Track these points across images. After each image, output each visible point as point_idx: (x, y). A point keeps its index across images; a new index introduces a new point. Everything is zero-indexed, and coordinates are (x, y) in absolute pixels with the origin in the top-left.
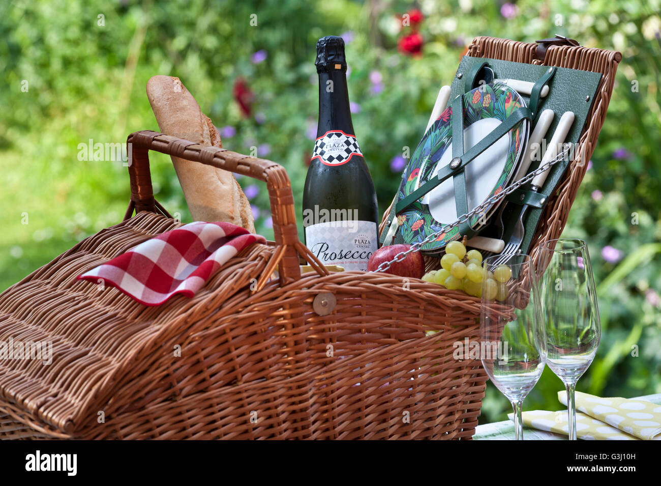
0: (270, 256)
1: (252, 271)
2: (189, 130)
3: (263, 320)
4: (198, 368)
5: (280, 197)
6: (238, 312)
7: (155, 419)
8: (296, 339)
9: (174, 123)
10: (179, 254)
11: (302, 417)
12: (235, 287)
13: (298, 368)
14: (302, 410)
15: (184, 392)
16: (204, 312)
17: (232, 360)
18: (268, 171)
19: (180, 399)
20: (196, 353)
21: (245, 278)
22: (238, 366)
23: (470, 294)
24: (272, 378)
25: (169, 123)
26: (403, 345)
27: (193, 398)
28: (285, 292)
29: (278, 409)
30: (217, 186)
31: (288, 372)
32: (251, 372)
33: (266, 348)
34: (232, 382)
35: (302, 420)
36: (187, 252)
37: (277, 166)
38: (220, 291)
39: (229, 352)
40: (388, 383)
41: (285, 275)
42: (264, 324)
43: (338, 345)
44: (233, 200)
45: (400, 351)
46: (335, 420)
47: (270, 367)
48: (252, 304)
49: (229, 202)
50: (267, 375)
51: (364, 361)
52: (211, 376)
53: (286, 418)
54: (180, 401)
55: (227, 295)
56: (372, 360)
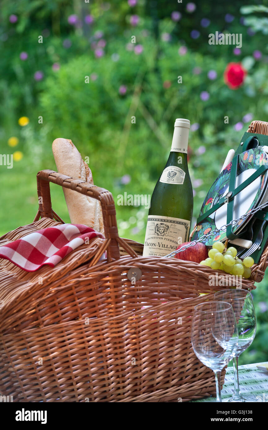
0: (101, 245)
1: (90, 253)
2: (73, 170)
3: (96, 283)
4: (54, 309)
5: (107, 210)
6: (79, 277)
7: (27, 338)
8: (116, 295)
9: (64, 166)
10: (50, 242)
11: (119, 341)
12: (78, 262)
13: (117, 312)
14: (119, 337)
15: (45, 323)
16: (58, 276)
17: (75, 305)
18: (102, 195)
19: (43, 327)
20: (53, 300)
21: (85, 257)
22: (79, 309)
23: (227, 272)
24: (101, 317)
25: (62, 166)
26: (183, 301)
27: (51, 327)
28: (109, 266)
29: (105, 335)
30: (86, 203)
31: (111, 314)
32: (88, 313)
33: (98, 299)
34: (76, 318)
35: (120, 343)
36: (55, 241)
37: (107, 192)
38: (69, 264)
39: (74, 301)
40: (174, 323)
41: (110, 256)
42: (97, 285)
43: (142, 299)
44: (95, 212)
45: (182, 305)
46: (140, 344)
47: (100, 310)
48: (89, 273)
49: (92, 213)
50: (97, 315)
51: (159, 310)
52: (62, 314)
53: (110, 341)
54: (42, 328)
55: (73, 267)
56: (164, 309)
